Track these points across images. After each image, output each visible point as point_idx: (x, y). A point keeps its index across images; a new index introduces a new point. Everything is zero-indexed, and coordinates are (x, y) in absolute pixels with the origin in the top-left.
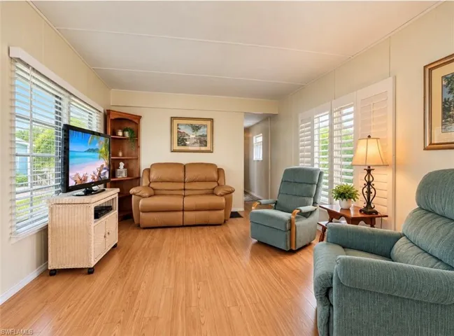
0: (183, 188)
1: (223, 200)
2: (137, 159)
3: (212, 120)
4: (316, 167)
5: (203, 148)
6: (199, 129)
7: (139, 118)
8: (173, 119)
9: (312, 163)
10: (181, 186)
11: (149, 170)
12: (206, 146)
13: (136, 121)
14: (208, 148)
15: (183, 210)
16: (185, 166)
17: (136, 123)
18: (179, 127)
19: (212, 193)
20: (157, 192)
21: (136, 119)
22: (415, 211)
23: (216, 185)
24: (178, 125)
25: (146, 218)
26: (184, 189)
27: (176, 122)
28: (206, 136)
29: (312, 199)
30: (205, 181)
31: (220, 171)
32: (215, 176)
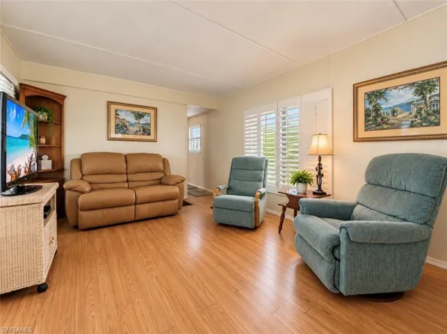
0: (125, 179)
1: (176, 190)
2: (60, 147)
3: (155, 109)
4: (262, 155)
5: (146, 137)
6: (143, 116)
7: (64, 97)
8: (109, 103)
9: (259, 153)
10: (124, 178)
11: (79, 162)
12: (149, 134)
13: (59, 101)
14: (152, 137)
15: (135, 204)
16: (125, 156)
17: (59, 104)
18: (119, 113)
19: (160, 182)
20: (95, 186)
21: (60, 99)
22: (366, 185)
23: (163, 175)
24: (116, 111)
25: (87, 217)
26: (127, 181)
27: (113, 107)
28: (150, 124)
29: (262, 182)
30: (151, 172)
31: (165, 161)
32: (161, 166)
